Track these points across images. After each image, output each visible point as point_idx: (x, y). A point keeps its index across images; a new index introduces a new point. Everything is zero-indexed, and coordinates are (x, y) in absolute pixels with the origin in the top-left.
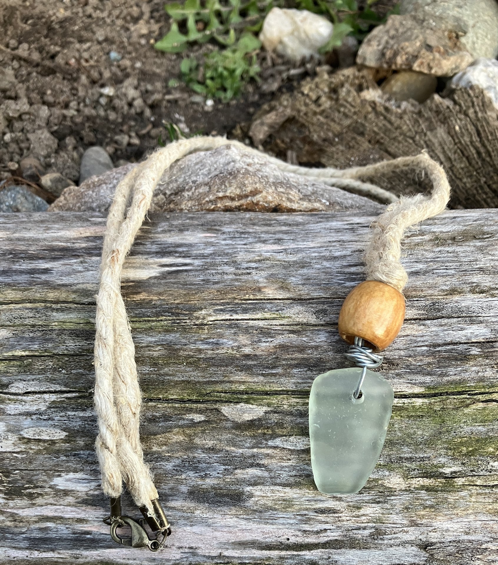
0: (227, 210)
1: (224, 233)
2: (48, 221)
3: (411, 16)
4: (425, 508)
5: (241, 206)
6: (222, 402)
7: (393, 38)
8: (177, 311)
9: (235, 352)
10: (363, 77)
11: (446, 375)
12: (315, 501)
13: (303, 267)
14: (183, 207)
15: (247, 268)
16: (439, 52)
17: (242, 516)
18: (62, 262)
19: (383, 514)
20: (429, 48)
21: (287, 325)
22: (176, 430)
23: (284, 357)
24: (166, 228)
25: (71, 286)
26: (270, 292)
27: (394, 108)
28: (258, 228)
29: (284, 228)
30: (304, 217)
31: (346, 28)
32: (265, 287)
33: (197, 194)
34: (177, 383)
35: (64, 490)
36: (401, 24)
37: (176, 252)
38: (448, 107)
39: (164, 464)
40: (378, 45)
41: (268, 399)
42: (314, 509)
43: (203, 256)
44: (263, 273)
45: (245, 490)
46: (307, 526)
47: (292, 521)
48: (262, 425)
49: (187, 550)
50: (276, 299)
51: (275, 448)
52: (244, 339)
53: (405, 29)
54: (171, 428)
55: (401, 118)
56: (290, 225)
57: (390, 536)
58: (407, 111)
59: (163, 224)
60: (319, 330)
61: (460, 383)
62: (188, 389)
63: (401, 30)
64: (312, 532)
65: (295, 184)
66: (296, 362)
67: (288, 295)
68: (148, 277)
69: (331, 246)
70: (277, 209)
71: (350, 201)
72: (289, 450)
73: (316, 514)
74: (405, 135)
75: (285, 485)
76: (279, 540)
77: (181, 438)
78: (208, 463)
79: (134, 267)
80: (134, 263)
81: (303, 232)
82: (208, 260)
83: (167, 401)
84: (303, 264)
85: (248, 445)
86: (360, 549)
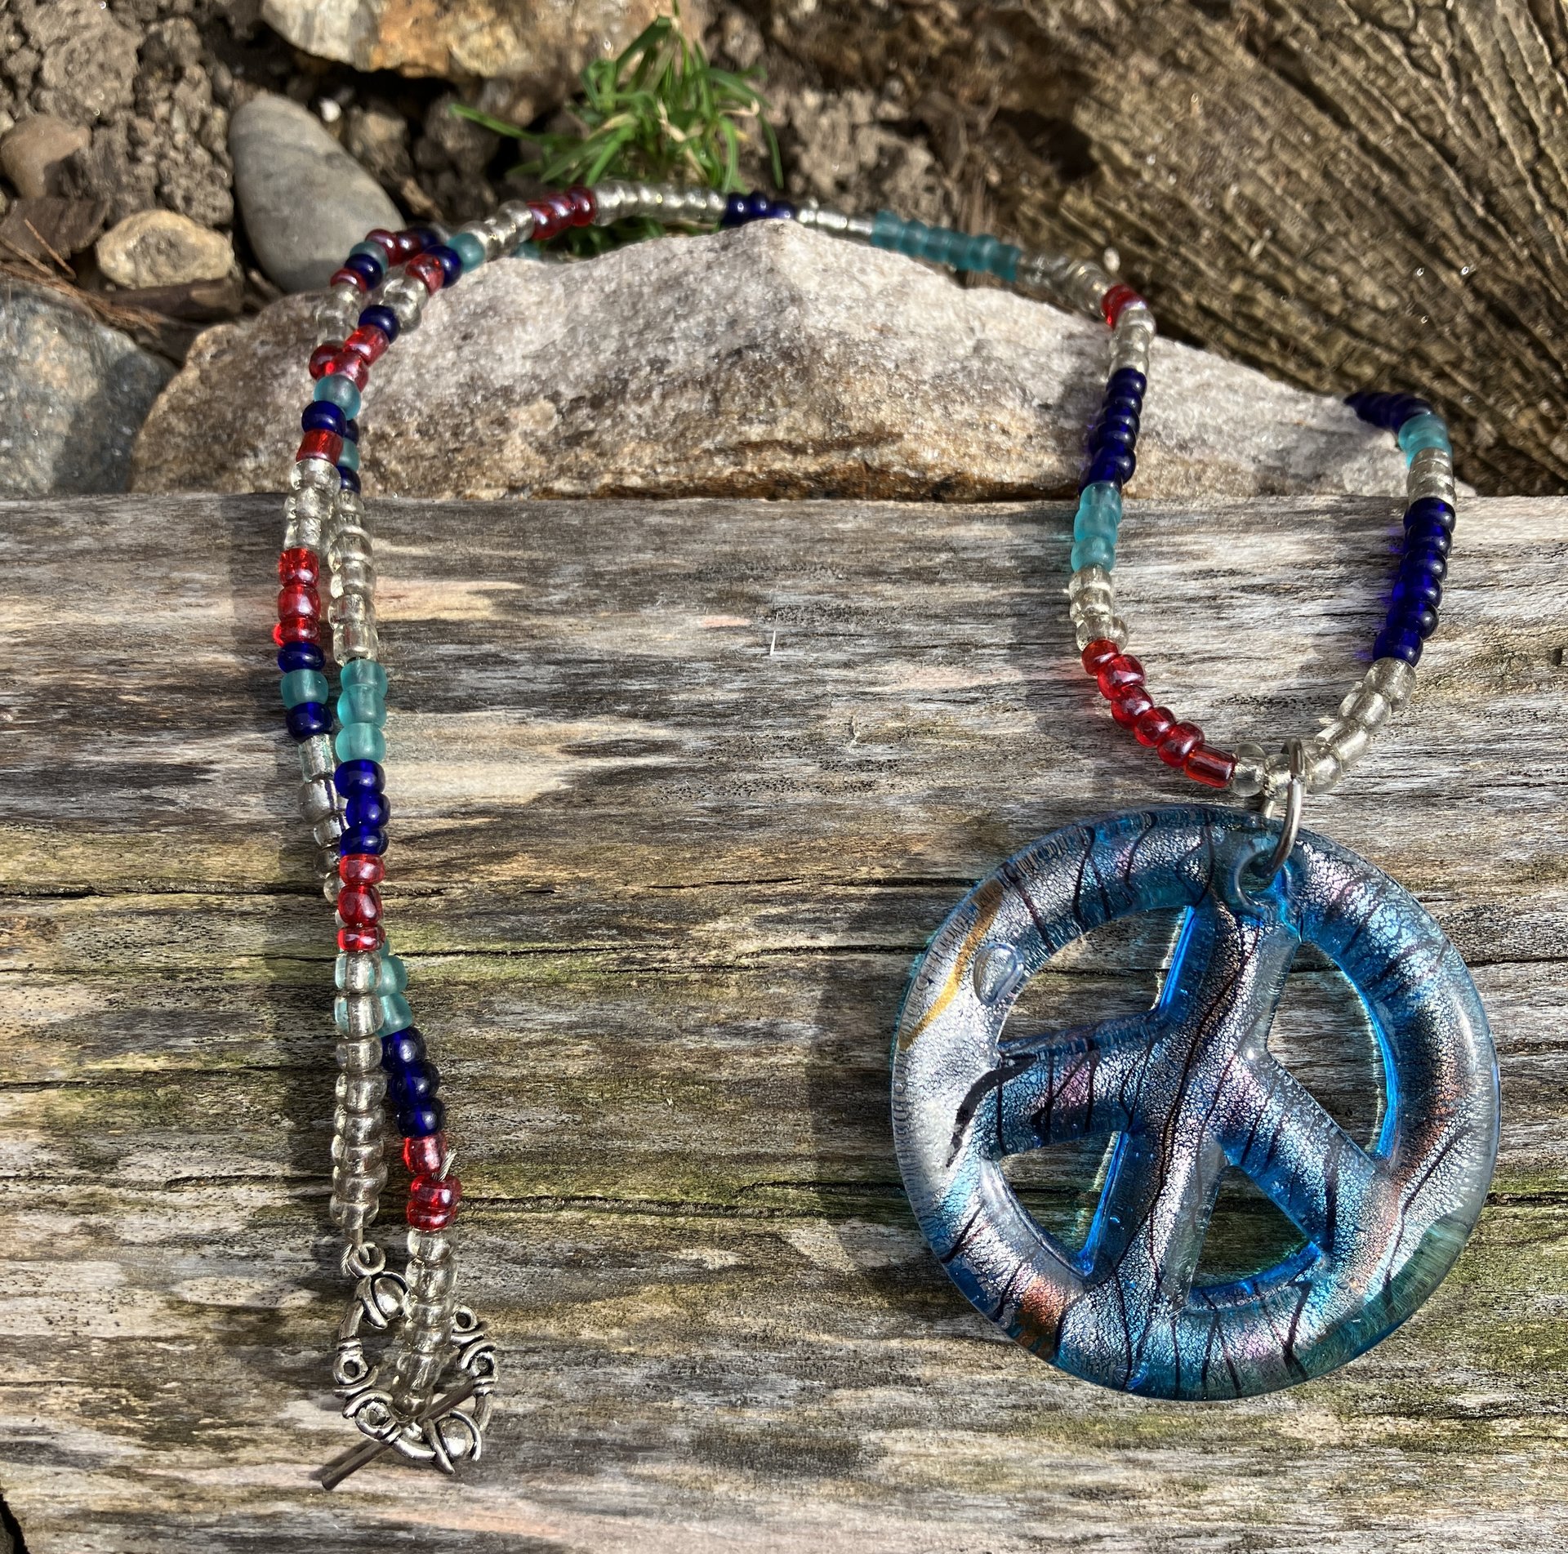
1: (775, 612)
5: (827, 473)
6: (789, 1213)
8: (636, 922)
9: (828, 1062)
12: (1072, 1467)
17: (853, 1500)
18: (234, 740)
19: (1269, 1502)
22: (652, 1289)
26: (941, 857)
28: (889, 590)
29: (978, 592)
32: (922, 837)
33: (671, 415)
34: (647, 1159)
35: (317, 1434)
37: (619, 696)
39: (616, 1371)
42: (1068, 1487)
43: (711, 716)
45: (864, 1439)
46: (1045, 1526)
47: (999, 1515)
48: (917, 1282)
50: (956, 882)
51: (956, 1338)
52: (856, 1020)
54: (634, 1283)
59: (567, 571)
60: (1101, 994)
62: (684, 1173)
64: (1060, 1540)
68: (533, 793)
70: (949, 490)
72: (998, 1340)
73: (1072, 1500)
75: (980, 1428)
77: (668, 1310)
78: (751, 1373)
79: (481, 755)
80: (480, 738)
82: (729, 733)
83: (619, 1204)
85: (872, 1330)
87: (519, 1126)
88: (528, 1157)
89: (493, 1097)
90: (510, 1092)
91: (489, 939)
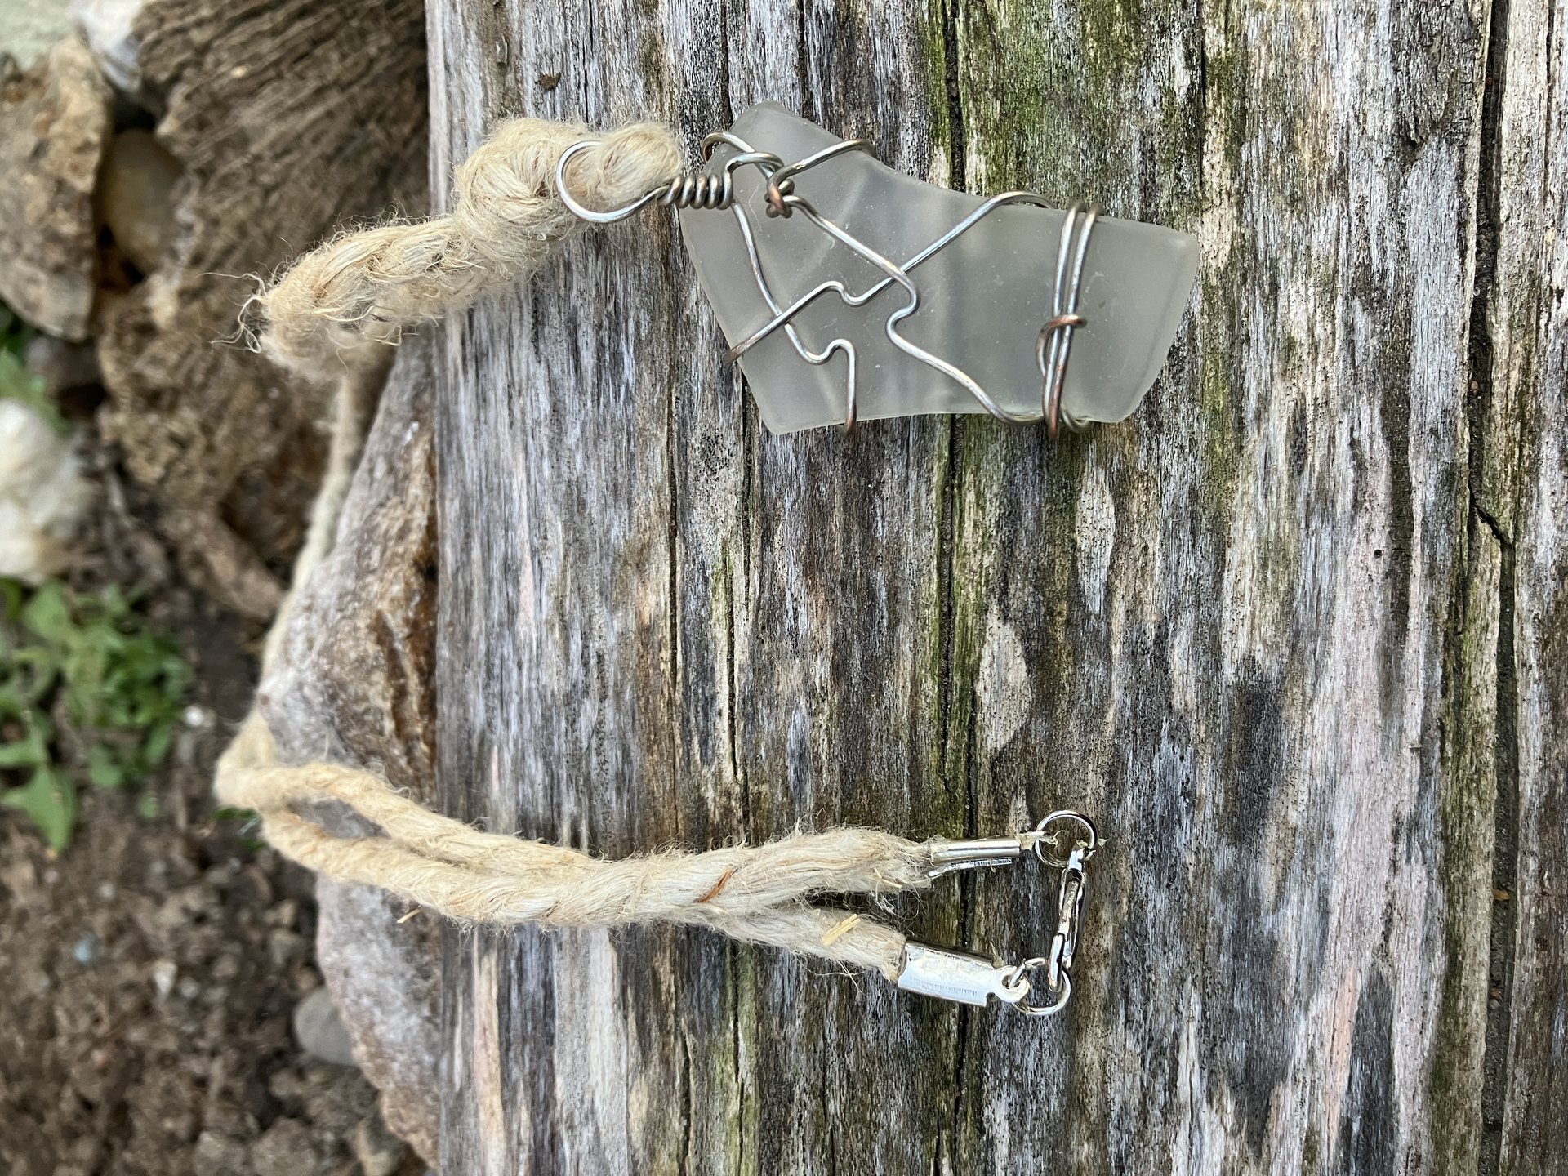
4: (1292, 147)
6: (971, 747)
7: (18, 245)
9: (826, 707)
11: (896, 83)
12: (1267, 473)
13: (582, 503)
16: (47, 124)
17: (1308, 689)
19: (1308, 274)
20: (39, 151)
21: (747, 552)
23: (840, 564)
25: (635, 1163)
26: (652, 600)
27: (193, 242)
28: (475, 628)
29: (476, 553)
30: (449, 495)
38: (188, 97)
39: (1151, 916)
40: (38, 282)
41: (967, 611)
42: (1291, 476)
43: (552, 788)
45: (1232, 679)
46: (1339, 498)
47: (1326, 544)
49: (1402, 847)
50: (673, 584)
51: (1109, 590)
52: (789, 680)
55: (217, 222)
56: (468, 536)
57: (1375, 253)
58: (199, 205)
61: (921, 41)
64: (1357, 482)
65: (366, 514)
66: (855, 528)
67: (662, 549)
69: (524, 422)
73: (1306, 473)
75: (1220, 564)
76: (1378, 580)
78: (1152, 788)
79: (584, 985)
80: (571, 984)
81: (486, 500)
82: (564, 773)
83: (967, 905)
84: (574, 504)
85: (1100, 673)
86: (1410, 341)
91: (723, 1000)
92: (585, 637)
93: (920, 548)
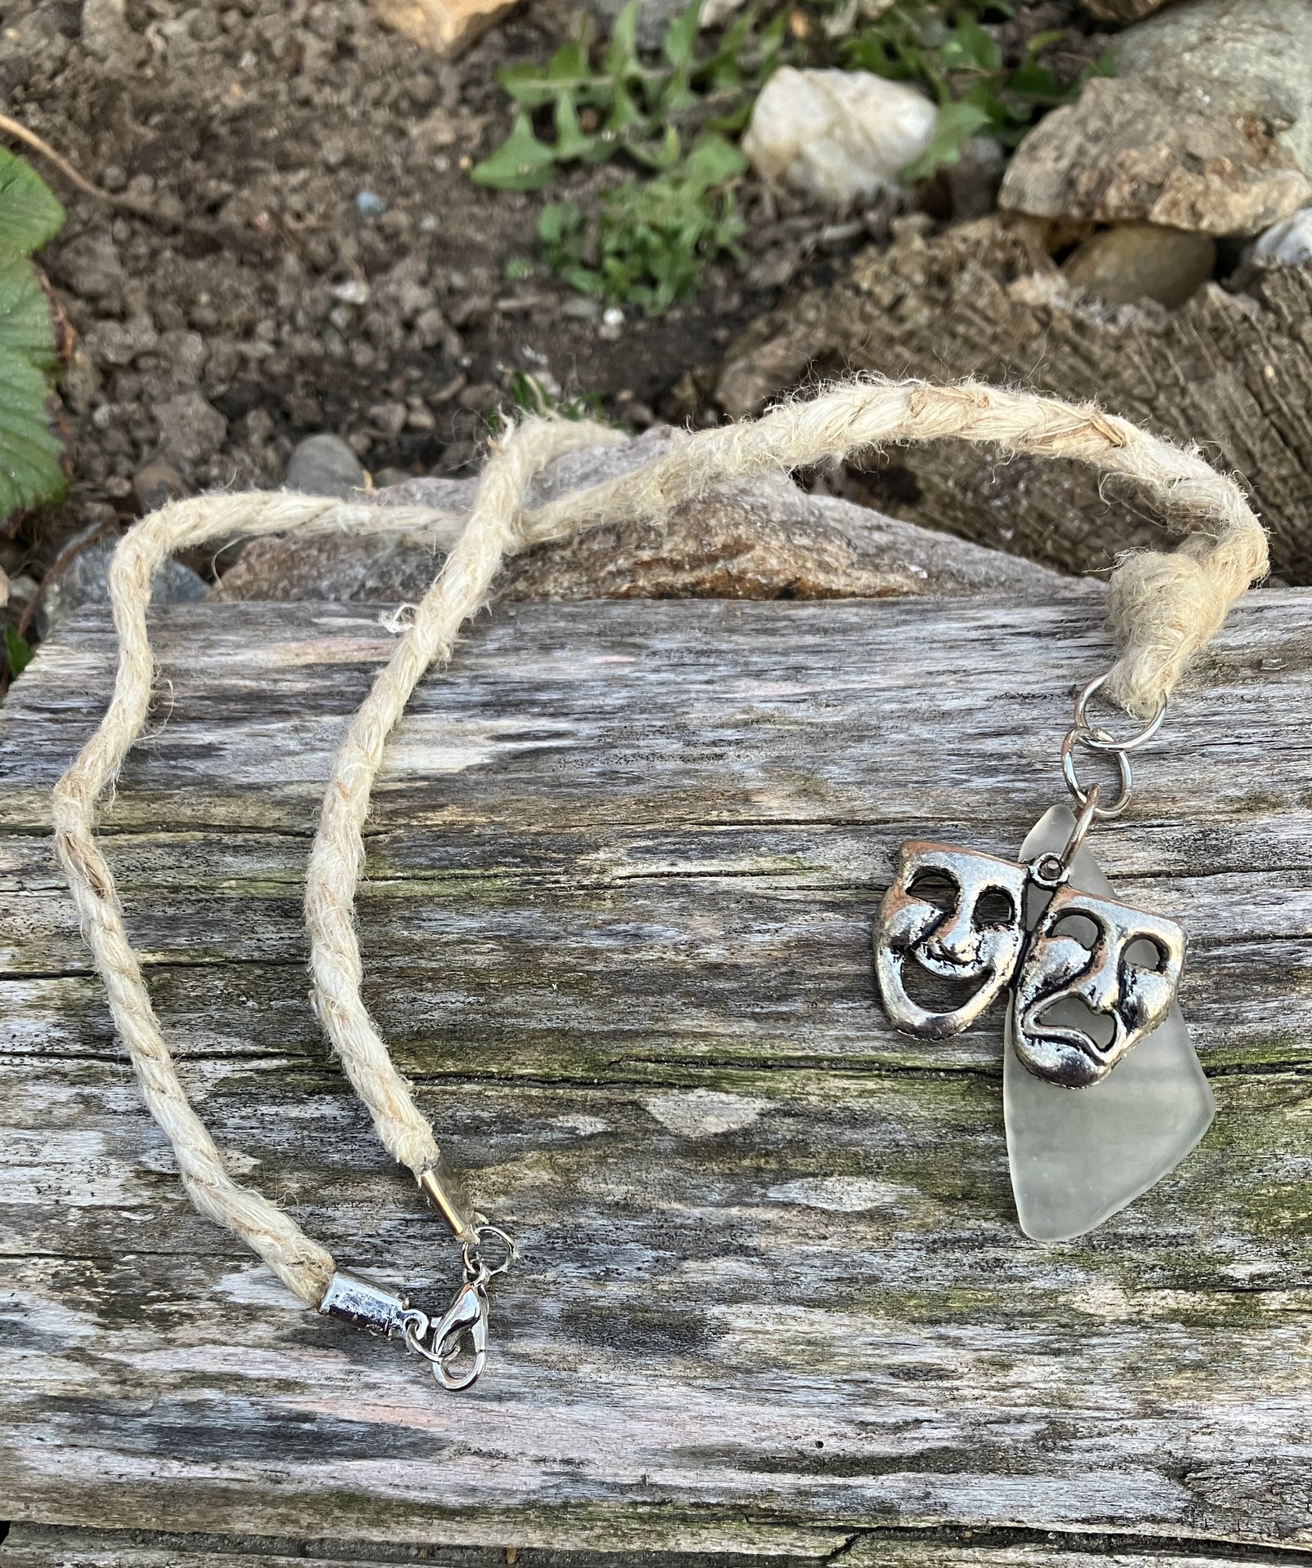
0: (663, 594)
1: (654, 653)
2: (210, 626)
3: (1146, 80)
4: (1181, 1368)
5: (699, 583)
6: (648, 1084)
7: (1096, 138)
8: (536, 852)
9: (682, 958)
10: (1015, 243)
11: (1237, 1020)
12: (892, 1345)
13: (861, 739)
14: (550, 587)
15: (714, 743)
16: (1221, 172)
17: (700, 1382)
18: (244, 729)
19: (1068, 1382)
20: (1194, 162)
21: (818, 888)
22: (531, 1156)
23: (810, 972)
24: (508, 642)
25: (269, 788)
26: (774, 803)
27: (1098, 321)
28: (741, 639)
29: (810, 640)
30: (862, 611)
31: (972, 116)
32: (760, 791)
33: (586, 554)
34: (534, 1035)
36: (1119, 100)
37: (533, 703)
38: (1245, 318)
40: (1058, 159)
41: (767, 1080)
42: (889, 1367)
43: (602, 713)
44: (754, 755)
45: (709, 1314)
46: (870, 1410)
47: (829, 1398)
48: (752, 1147)
49: (557, 1468)
50: (788, 822)
51: (787, 1205)
52: (705, 925)
53: (1129, 115)
55: (1118, 348)
56: (826, 631)
57: (1086, 1443)
58: (1136, 330)
59: (501, 632)
61: (1274, 1042)
62: (564, 1050)
63: (1117, 118)
64: (884, 1425)
65: (839, 526)
66: (841, 984)
67: (820, 812)
68: (463, 766)
69: (932, 685)
70: (790, 592)
71: (983, 569)
72: (824, 1211)
73: (893, 1380)
74: (1128, 394)
75: (811, 1303)
76: (797, 1445)
77: (546, 1176)
78: (614, 1243)
79: (426, 742)
80: (426, 731)
81: (860, 649)
82: (615, 724)
83: (510, 1079)
84: (859, 732)
85: (715, 1197)
86: (1008, 1474)
87: (434, 1007)
88: (437, 1034)
89: (414, 983)
90: (430, 979)
91: (421, 867)
92: (738, 742)
93: (825, 1041)
